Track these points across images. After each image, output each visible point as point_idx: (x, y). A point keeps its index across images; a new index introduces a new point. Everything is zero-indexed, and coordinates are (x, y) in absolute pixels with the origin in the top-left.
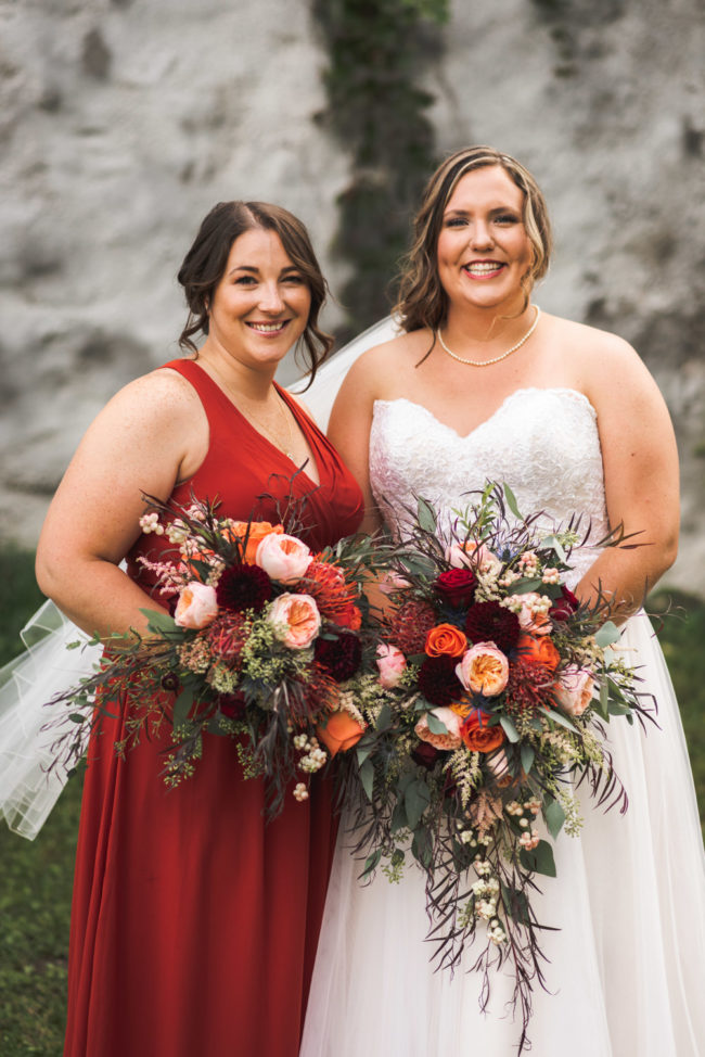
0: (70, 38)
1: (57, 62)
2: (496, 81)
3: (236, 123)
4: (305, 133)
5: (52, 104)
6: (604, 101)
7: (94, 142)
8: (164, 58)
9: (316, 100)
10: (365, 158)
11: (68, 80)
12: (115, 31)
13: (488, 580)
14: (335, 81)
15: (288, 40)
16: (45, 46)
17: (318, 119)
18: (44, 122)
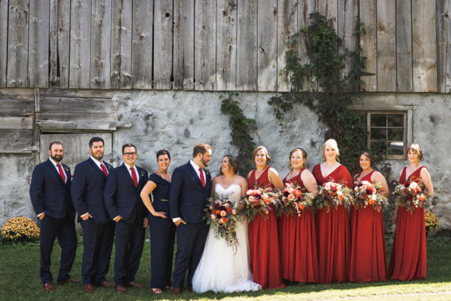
0: (182, 130)
1: (180, 135)
2: (269, 134)
3: (215, 145)
4: (229, 145)
5: (178, 143)
6: (293, 137)
7: (187, 149)
8: (200, 133)
9: (231, 140)
10: (241, 150)
11: (182, 139)
12: (191, 128)
13: (220, 204)
14: (233, 136)
15: (225, 128)
16: (177, 132)
17: (231, 143)
18: (177, 146)
